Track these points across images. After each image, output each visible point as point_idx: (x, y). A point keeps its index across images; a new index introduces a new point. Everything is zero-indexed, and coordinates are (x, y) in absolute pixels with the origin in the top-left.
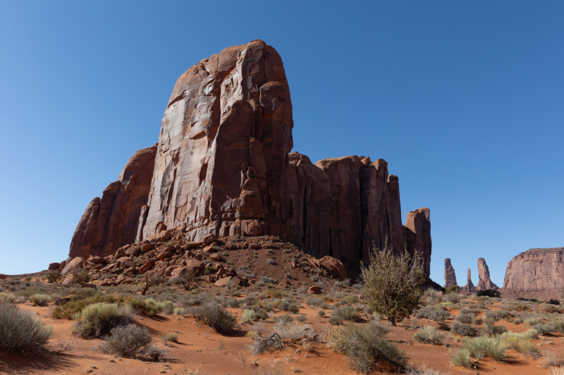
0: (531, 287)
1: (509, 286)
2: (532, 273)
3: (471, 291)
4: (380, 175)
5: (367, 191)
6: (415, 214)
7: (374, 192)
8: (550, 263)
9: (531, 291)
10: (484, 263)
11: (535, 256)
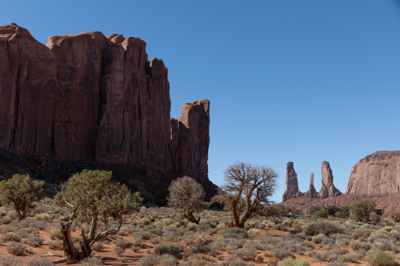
0: (375, 192)
1: (353, 191)
2: (376, 177)
3: (313, 197)
4: (128, 57)
5: (108, 75)
6: (190, 106)
7: (118, 77)
8: (395, 167)
9: (374, 196)
10: (328, 167)
11: (382, 159)
